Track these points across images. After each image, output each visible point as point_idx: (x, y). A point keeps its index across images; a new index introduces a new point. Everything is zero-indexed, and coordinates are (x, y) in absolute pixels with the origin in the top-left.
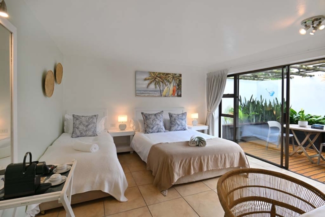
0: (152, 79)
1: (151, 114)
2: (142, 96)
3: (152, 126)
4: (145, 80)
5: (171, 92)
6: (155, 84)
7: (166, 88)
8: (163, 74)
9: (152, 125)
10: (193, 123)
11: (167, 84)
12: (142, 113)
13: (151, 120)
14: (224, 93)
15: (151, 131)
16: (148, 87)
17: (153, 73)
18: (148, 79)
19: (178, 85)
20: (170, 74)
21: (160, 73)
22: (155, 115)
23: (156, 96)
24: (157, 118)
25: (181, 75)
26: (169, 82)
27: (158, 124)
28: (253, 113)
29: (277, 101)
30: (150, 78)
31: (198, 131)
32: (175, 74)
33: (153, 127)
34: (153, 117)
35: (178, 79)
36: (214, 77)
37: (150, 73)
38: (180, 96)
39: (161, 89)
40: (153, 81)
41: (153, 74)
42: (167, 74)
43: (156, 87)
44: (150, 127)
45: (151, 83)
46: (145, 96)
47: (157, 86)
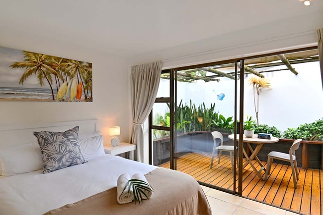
0: (31, 66)
1: (57, 134)
2: (8, 100)
3: (59, 156)
4: (16, 66)
5: (74, 93)
6: (40, 77)
7: (63, 85)
8: (58, 59)
9: (58, 153)
10: (113, 143)
11: (64, 77)
12: (36, 134)
13: (57, 144)
14: (157, 97)
15: (57, 165)
16: (22, 81)
17: (34, 54)
18: (23, 66)
19: (86, 82)
20: (71, 61)
21: (50, 57)
22: (65, 134)
23: (41, 101)
24: (68, 140)
25: (90, 65)
26: (69, 74)
27: (70, 151)
28: (185, 122)
29: (204, 107)
30: (27, 63)
31: (120, 155)
32: (81, 63)
33: (62, 158)
34: (60, 138)
35: (85, 70)
36: (142, 72)
37: (27, 53)
38: (91, 100)
39: (54, 87)
40: (34, 70)
41: (33, 57)
42: (65, 60)
43: (41, 83)
44: (54, 159)
45: (30, 73)
46: (13, 100)
47: (45, 81)
